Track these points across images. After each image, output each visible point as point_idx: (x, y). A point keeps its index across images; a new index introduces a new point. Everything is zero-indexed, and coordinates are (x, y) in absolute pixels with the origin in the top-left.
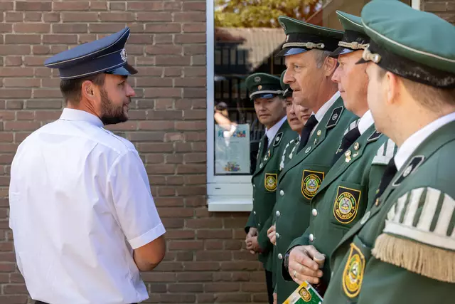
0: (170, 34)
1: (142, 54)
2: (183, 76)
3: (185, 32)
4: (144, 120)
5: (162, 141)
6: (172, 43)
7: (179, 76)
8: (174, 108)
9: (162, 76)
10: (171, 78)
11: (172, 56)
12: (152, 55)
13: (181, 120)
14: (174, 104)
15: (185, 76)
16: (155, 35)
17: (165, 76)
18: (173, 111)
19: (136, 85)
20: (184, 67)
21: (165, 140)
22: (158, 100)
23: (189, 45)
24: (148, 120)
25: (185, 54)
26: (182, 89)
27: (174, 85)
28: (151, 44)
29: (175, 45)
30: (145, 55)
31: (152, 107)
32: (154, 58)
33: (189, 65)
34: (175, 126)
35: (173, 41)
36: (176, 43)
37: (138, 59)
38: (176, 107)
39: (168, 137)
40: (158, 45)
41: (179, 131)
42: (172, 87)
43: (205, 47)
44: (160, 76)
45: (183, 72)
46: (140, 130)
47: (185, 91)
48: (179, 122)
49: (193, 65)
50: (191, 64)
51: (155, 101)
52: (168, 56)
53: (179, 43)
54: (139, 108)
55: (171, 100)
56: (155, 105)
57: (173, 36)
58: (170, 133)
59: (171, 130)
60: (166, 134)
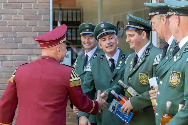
0: (31, 4)
1: (16, 14)
2: (38, 26)
3: (39, 3)
4: (18, 49)
5: (27, 60)
6: (32, 8)
7: (36, 26)
8: (33, 43)
9: (27, 26)
10: (32, 27)
11: (32, 15)
12: (22, 14)
13: (37, 49)
14: (33, 40)
15: (39, 26)
16: (23, 4)
17: (29, 26)
18: (33, 44)
19: (13, 30)
20: (38, 21)
21: (29, 60)
22: (24, 38)
23: (41, 9)
24: (20, 49)
25: (39, 14)
26: (38, 33)
27: (33, 31)
28: (21, 8)
29: (33, 9)
30: (18, 14)
31: (21, 42)
32: (23, 16)
33: (41, 20)
34: (34, 52)
35: (33, 7)
36: (34, 8)
37: (14, 16)
38: (34, 42)
39: (30, 58)
40: (25, 9)
41: (36, 55)
42: (32, 31)
43: (50, 10)
44: (26, 26)
45: (38, 24)
46: (15, 54)
47: (39, 33)
48: (36, 50)
49: (44, 20)
50: (42, 19)
51: (23, 38)
52: (30, 15)
53: (36, 8)
54: (14, 43)
55: (31, 38)
56: (23, 40)
57: (33, 4)
58: (31, 56)
59: (32, 54)
60: (29, 56)
